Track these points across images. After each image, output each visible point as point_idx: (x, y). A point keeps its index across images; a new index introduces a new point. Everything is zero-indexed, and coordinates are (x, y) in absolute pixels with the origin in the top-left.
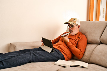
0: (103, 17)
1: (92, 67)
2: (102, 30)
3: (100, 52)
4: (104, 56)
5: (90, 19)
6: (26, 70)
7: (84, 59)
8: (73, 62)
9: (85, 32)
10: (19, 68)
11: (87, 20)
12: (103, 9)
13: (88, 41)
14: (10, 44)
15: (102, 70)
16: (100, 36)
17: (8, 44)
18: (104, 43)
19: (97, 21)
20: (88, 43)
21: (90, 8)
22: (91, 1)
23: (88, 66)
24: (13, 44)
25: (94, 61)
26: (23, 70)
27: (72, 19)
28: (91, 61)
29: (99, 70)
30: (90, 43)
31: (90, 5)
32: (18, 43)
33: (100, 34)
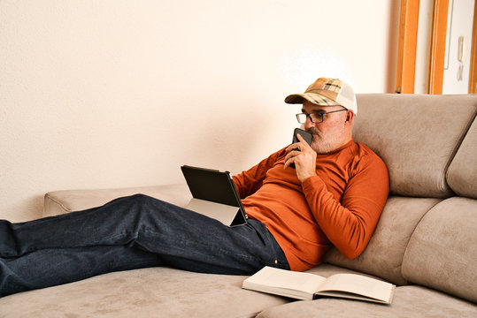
0: (460, 78)
1: (410, 302)
2: (455, 133)
3: (446, 234)
4: (462, 249)
5: (400, 86)
6: (116, 311)
7: (374, 261)
8: (327, 277)
9: (380, 144)
10: (87, 305)
11: (389, 89)
12: (461, 40)
13: (393, 185)
14: (46, 195)
15: (453, 312)
16: (445, 160)
17: (37, 199)
18: (465, 191)
19: (432, 96)
20: (394, 193)
21: (403, 37)
22: (404, 4)
23: (394, 297)
24: (59, 196)
25: (417, 274)
26: (104, 312)
27: (320, 83)
28: (404, 272)
29: (440, 313)
30: (400, 190)
31: (403, 25)
32: (80, 191)
33: (448, 150)
